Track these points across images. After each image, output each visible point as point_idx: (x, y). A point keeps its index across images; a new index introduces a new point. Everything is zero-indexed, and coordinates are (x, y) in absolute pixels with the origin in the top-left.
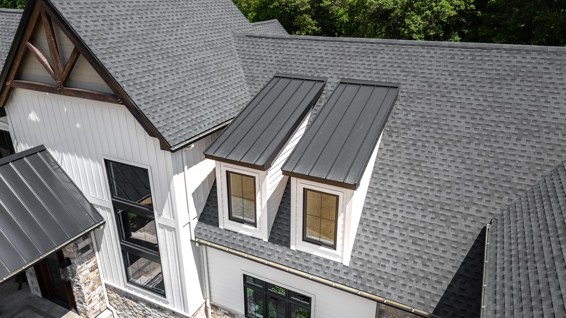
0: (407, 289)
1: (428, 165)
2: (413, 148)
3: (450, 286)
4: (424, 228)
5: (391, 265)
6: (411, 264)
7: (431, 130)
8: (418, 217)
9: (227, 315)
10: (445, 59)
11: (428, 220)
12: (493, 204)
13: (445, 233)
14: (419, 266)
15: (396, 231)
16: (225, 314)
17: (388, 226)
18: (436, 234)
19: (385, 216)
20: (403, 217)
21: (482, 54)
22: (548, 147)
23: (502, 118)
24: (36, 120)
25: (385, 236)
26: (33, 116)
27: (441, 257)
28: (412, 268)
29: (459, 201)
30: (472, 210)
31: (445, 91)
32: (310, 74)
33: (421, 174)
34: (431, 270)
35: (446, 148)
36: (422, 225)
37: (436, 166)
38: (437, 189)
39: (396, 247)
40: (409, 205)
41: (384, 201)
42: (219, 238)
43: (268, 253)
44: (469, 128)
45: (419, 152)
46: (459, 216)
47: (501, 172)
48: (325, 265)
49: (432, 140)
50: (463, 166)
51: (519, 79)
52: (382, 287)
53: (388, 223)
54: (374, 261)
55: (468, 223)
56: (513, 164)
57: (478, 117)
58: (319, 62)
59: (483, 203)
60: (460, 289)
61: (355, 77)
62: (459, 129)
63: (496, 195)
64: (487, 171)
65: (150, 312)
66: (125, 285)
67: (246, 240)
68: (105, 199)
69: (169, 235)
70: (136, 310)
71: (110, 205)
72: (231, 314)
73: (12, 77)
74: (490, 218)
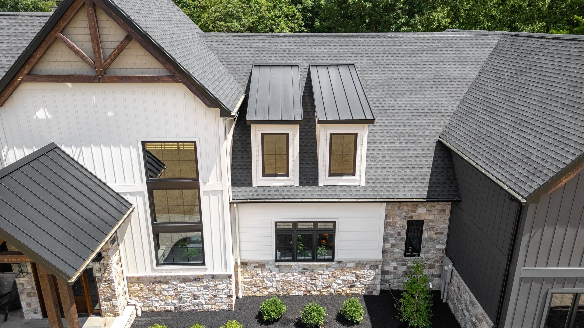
0: (407, 189)
1: (391, 111)
2: (378, 102)
3: (430, 179)
4: (403, 150)
5: (392, 177)
6: (403, 173)
7: (385, 90)
8: (397, 144)
9: (257, 267)
10: (377, 44)
11: (403, 144)
12: (436, 127)
13: (417, 150)
14: (409, 173)
15: (387, 156)
16: (255, 267)
17: (381, 154)
18: (412, 151)
19: (376, 149)
20: (388, 146)
21: (399, 39)
22: (454, 90)
23: (424, 77)
24: (47, 117)
25: (381, 161)
26: (41, 114)
27: (420, 164)
28: (405, 175)
29: (417, 129)
30: (427, 133)
31: (385, 64)
32: (283, 62)
33: (389, 118)
34: (417, 173)
35: (398, 99)
36: (402, 149)
37: (396, 111)
38: (402, 125)
39: (391, 166)
40: (389, 138)
41: (372, 139)
42: (255, 194)
43: (302, 193)
44: (407, 85)
45: (383, 105)
46: (421, 138)
47: (434, 108)
48: (348, 189)
49: (388, 96)
50: (412, 108)
51: (425, 53)
52: (391, 192)
53: (380, 152)
54: (380, 178)
55: (427, 141)
56: (439, 102)
57: (410, 78)
58: (287, 52)
59: (431, 127)
60: (437, 179)
61: (320, 61)
62: (402, 86)
63: (437, 121)
64: (426, 109)
65: (184, 288)
66: (153, 270)
67: (280, 190)
68: (137, 183)
69: (214, 199)
70: (165, 293)
71: (144, 188)
72: (261, 265)
73: (26, 72)
74: (438, 135)
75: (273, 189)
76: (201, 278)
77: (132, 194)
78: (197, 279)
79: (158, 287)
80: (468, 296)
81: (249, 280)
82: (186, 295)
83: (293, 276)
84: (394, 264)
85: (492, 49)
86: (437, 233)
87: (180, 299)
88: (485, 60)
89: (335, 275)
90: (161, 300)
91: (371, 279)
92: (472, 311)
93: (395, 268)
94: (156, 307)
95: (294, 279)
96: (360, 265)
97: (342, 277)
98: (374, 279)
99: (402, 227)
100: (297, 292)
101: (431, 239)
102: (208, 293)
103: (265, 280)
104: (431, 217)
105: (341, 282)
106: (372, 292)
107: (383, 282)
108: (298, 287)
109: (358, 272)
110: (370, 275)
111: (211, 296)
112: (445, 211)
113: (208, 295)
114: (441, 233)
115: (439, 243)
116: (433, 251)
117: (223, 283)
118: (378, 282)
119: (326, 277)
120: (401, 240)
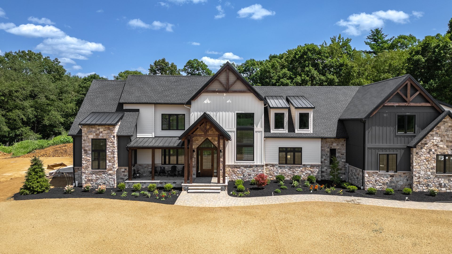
0: (328, 134)
3: (337, 131)
5: (322, 131)
11: (325, 121)
12: (338, 117)
13: (331, 123)
15: (320, 124)
16: (271, 166)
18: (329, 123)
19: (315, 122)
23: (331, 100)
25: (318, 126)
27: (332, 127)
28: (327, 130)
29: (330, 116)
30: (334, 118)
34: (331, 129)
39: (322, 127)
40: (320, 119)
42: (272, 135)
44: (325, 103)
46: (332, 119)
47: (336, 110)
48: (306, 134)
50: (328, 110)
51: (331, 92)
52: (323, 135)
55: (334, 120)
56: (337, 108)
59: (335, 116)
61: (290, 95)
62: (323, 103)
64: (333, 110)
65: (245, 170)
66: (235, 162)
67: (281, 133)
68: (233, 128)
69: (259, 134)
70: (238, 172)
71: (235, 130)
72: (273, 165)
73: (205, 89)
75: (279, 133)
76: (252, 166)
77: (231, 131)
78: (251, 167)
79: (236, 170)
80: (354, 170)
81: (268, 172)
82: (246, 174)
83: (286, 171)
84: (326, 168)
86: (342, 154)
87: (244, 175)
88: (354, 95)
89: (302, 171)
90: (236, 176)
91: (317, 173)
92: (356, 174)
93: (326, 170)
94: (234, 179)
95: (286, 172)
97: (305, 172)
98: (318, 173)
99: (328, 152)
100: (287, 178)
101: (339, 157)
102: (254, 173)
103: (275, 173)
104: (339, 147)
106: (318, 179)
107: (322, 176)
108: (288, 176)
109: (312, 170)
110: (316, 170)
111: (255, 174)
112: (344, 145)
113: (254, 174)
114: (343, 154)
115: (343, 159)
116: (341, 162)
117: (260, 169)
118: (320, 175)
119: (299, 171)
120: (328, 157)
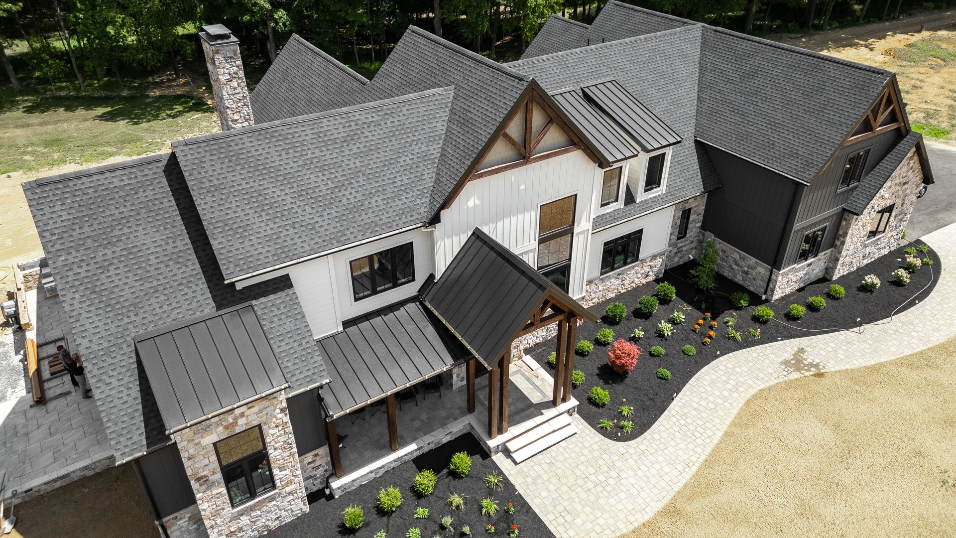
0: (690, 187)
3: (701, 175)
6: (684, 175)
14: (687, 174)
27: (691, 164)
30: (686, 135)
34: (692, 172)
42: (597, 224)
43: (628, 213)
48: (656, 200)
54: (671, 183)
55: (689, 142)
57: (657, 85)
58: (557, 77)
59: (687, 129)
60: (705, 173)
67: (613, 215)
68: (531, 242)
69: (581, 237)
71: (535, 245)
73: (474, 171)
74: (693, 135)
75: (608, 216)
77: (526, 252)
80: (735, 253)
83: (611, 282)
85: (700, 44)
86: (698, 215)
88: (699, 56)
89: (637, 271)
91: (659, 265)
92: (743, 263)
95: (611, 285)
96: (654, 257)
97: (642, 272)
98: (661, 265)
99: (678, 218)
100: (611, 295)
101: (694, 220)
104: (697, 205)
105: (640, 276)
106: (659, 275)
107: (665, 265)
108: (612, 291)
109: (652, 263)
110: (659, 262)
114: (700, 214)
115: (698, 222)
116: (694, 230)
118: (663, 267)
119: (632, 275)
120: (678, 228)
